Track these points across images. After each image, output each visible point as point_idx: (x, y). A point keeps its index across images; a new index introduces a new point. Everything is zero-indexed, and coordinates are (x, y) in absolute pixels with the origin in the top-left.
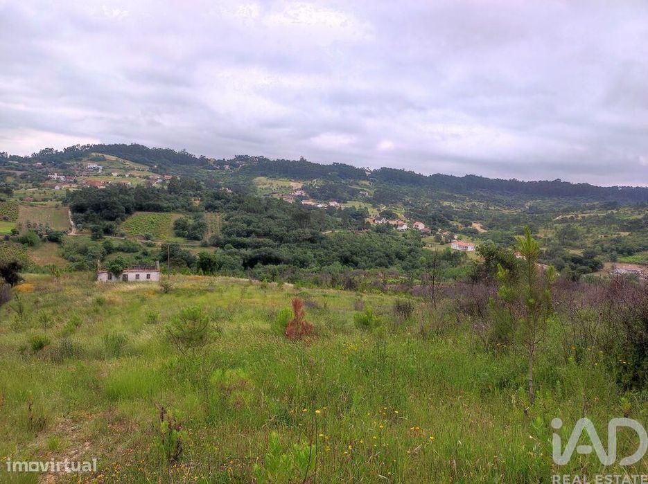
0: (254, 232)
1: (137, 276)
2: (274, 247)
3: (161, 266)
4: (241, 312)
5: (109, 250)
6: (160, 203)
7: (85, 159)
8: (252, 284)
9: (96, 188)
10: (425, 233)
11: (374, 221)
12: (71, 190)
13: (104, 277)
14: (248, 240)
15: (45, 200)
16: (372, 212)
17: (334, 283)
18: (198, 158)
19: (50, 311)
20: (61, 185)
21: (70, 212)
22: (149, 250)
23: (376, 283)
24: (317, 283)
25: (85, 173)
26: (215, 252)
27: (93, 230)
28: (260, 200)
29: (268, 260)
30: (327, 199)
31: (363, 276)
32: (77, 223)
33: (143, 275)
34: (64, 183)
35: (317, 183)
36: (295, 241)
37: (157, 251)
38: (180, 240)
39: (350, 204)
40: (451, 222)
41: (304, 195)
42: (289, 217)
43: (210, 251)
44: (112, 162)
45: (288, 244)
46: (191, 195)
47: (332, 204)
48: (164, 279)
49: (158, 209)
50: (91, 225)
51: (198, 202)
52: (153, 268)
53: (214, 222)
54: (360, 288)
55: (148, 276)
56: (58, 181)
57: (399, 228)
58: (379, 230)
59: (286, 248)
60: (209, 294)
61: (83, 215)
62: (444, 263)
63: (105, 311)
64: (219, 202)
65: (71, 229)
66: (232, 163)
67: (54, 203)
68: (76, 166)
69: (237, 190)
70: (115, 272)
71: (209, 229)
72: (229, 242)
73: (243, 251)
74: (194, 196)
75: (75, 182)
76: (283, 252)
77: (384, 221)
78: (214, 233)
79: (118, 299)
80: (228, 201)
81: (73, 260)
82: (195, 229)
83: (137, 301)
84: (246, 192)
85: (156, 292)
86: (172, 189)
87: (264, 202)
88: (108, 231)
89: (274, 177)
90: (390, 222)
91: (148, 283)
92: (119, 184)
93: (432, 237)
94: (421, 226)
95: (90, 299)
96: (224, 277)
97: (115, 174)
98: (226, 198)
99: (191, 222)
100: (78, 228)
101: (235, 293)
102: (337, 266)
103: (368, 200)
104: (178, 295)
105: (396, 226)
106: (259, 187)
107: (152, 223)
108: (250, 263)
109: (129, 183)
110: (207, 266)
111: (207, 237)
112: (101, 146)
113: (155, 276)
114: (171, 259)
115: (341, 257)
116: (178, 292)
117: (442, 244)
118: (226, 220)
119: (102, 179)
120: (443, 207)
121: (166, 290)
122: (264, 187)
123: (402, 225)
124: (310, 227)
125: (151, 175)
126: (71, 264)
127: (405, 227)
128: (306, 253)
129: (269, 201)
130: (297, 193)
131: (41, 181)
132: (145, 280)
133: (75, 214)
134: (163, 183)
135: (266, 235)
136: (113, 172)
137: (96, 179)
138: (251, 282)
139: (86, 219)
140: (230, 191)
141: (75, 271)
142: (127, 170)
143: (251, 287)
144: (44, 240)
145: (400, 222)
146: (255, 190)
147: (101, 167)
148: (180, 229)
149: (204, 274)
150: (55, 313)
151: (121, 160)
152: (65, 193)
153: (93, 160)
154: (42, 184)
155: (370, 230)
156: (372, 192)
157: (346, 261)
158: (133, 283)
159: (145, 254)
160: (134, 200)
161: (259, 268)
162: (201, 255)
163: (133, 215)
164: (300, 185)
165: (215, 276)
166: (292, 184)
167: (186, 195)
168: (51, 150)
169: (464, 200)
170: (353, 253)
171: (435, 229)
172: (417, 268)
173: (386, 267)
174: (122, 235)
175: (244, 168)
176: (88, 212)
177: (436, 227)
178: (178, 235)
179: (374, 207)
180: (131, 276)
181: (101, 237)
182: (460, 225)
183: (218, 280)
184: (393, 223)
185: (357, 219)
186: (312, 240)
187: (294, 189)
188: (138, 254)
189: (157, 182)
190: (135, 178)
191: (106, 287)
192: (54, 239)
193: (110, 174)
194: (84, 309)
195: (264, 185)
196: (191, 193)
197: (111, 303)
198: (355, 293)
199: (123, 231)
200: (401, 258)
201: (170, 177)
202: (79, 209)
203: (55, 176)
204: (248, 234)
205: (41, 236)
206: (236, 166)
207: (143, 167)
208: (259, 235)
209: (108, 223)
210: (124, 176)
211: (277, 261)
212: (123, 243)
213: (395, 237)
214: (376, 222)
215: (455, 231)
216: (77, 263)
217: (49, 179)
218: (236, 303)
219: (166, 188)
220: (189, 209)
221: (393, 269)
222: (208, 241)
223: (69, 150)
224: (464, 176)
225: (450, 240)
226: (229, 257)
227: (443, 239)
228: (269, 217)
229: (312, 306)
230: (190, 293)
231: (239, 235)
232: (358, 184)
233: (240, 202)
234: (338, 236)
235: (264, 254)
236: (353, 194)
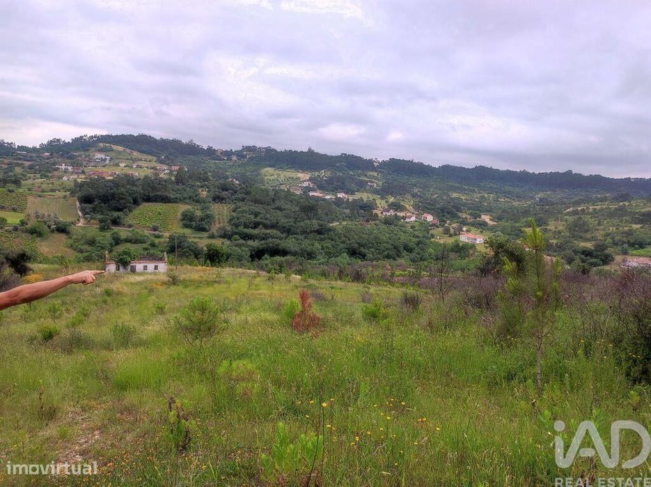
0: (261, 223)
1: (145, 268)
2: (281, 239)
3: (168, 257)
4: (248, 303)
5: (117, 241)
6: (168, 194)
7: (92, 149)
8: (258, 276)
9: (104, 178)
10: (434, 225)
11: (382, 213)
12: (79, 180)
13: (112, 267)
14: (255, 232)
15: (53, 190)
16: (381, 203)
17: (341, 275)
18: (205, 149)
19: (59, 301)
20: (69, 176)
21: (78, 203)
22: (157, 241)
23: (383, 276)
24: (324, 275)
25: (92, 164)
26: (223, 244)
27: (101, 221)
28: (267, 191)
29: (276, 252)
30: (335, 190)
31: (370, 269)
32: (85, 214)
33: (151, 266)
34: (72, 173)
35: (324, 174)
36: (304, 232)
37: (165, 242)
38: (187, 231)
39: (357, 196)
40: (460, 214)
41: (311, 186)
42: (297, 209)
43: (217, 243)
44: (119, 152)
45: (295, 236)
46: (198, 186)
47: (340, 195)
48: (171, 270)
49: (165, 200)
50: (99, 216)
51: (205, 193)
52: (161, 259)
53: (222, 213)
54: (367, 280)
55: (156, 268)
56: (66, 171)
57: (407, 220)
58: (387, 222)
59: (293, 240)
60: (216, 285)
61: (90, 206)
62: (452, 255)
63: (113, 302)
64: (226, 193)
65: (79, 220)
66: (239, 154)
67: (62, 194)
68: (83, 156)
69: (244, 180)
70: (123, 263)
71: (216, 220)
72: (236, 233)
73: (250, 242)
74: (202, 187)
75: (83, 172)
76: (290, 243)
77: (392, 213)
78: (221, 224)
79: (126, 290)
80: (236, 192)
81: (81, 251)
82: (202, 220)
83: (146, 292)
84: (253, 183)
85: (164, 283)
86: (180, 180)
87: (272, 193)
88: (116, 222)
89: (282, 168)
90: (398, 214)
91: (155, 274)
92: (126, 175)
93: (440, 229)
94: (430, 218)
95: (98, 290)
96: (232, 269)
97: (122, 165)
98: (233, 189)
99: (198, 213)
100: (86, 219)
101: (244, 282)
102: (344, 258)
103: (376, 192)
104: (186, 287)
105: (404, 218)
106: (266, 178)
107: (160, 214)
108: (257, 255)
109: (137, 174)
110: (214, 257)
111: (215, 229)
112: (108, 136)
113: (163, 267)
114: (178, 250)
115: (348, 249)
116: (186, 284)
117: (451, 236)
118: (234, 211)
119: (109, 169)
120: (451, 199)
121: (174, 281)
122: (272, 178)
123: (410, 217)
124: (319, 219)
125: (159, 166)
126: (80, 255)
127: (413, 219)
128: (313, 245)
129: (276, 192)
130: (306, 184)
131: (49, 172)
132: (154, 270)
133: (83, 205)
134: (171, 173)
135: (273, 227)
136: (121, 162)
137: (104, 170)
138: (258, 273)
139: (94, 210)
140: (237, 182)
141: (84, 262)
142: (134, 160)
143: (258, 279)
144: (53, 231)
145: (408, 214)
146: (262, 182)
147: (108, 158)
148: (188, 220)
149: (212, 266)
150: (63, 303)
151: (128, 151)
152: (73, 184)
153: (101, 151)
154: (50, 175)
155: (378, 221)
156: (380, 183)
157: (353, 253)
158: (140, 274)
159: (153, 245)
160: (142, 191)
161: (267, 260)
162: (208, 246)
163: (141, 206)
164: (307, 176)
165: (222, 267)
166: (300, 175)
167: (193, 186)
168: (58, 140)
169: (473, 191)
170: (360, 245)
171: (444, 221)
172: (424, 260)
173: (394, 259)
174: (130, 226)
175: (251, 159)
176: (96, 203)
177: (444, 218)
178: (186, 226)
179: (382, 198)
180: (139, 267)
181: (108, 228)
182: (469, 217)
183: (226, 271)
184: (401, 214)
185: (364, 211)
186: (319, 232)
187: (301, 180)
188: (145, 246)
189: (164, 172)
190: (142, 169)
191: (115, 277)
192: (62, 230)
193: (117, 165)
194: (93, 300)
195: (272, 176)
196: (199, 184)
197: (120, 293)
198: (362, 285)
199: (130, 222)
200: (410, 250)
201: (176, 168)
202: (86, 200)
203: (63, 167)
204: (256, 226)
205: (49, 227)
206: (244, 157)
207: (150, 157)
208: (266, 227)
209: (116, 214)
210: (131, 167)
211: (284, 253)
212: (130, 234)
213: (403, 229)
214: (384, 214)
215: (464, 223)
216: (85, 254)
217: (57, 169)
218: (243, 295)
219: (173, 178)
220: (196, 200)
221: (401, 261)
222: (216, 234)
223: (76, 140)
224: (474, 167)
225: (458, 232)
226: (237, 248)
227: (452, 231)
228: (276, 208)
229: (319, 298)
230: (198, 284)
231: (246, 226)
232: (366, 176)
233: (248, 193)
234: (345, 227)
235: (271, 245)
236: (362, 186)
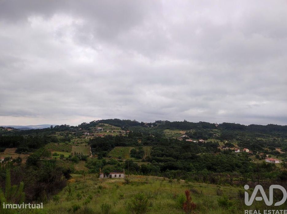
0: (165, 154)
1: (115, 176)
2: (174, 161)
3: (125, 171)
4: (160, 194)
5: (105, 163)
6: (125, 143)
7: (97, 126)
8: (165, 180)
9: (101, 137)
10: (250, 154)
11: (222, 148)
12: (91, 138)
13: (102, 176)
14: (162, 158)
15: (82, 143)
16: (221, 144)
17: (205, 180)
18: (140, 123)
19: (81, 191)
20: (88, 137)
21: (90, 148)
22: (120, 163)
23: (227, 180)
24: (196, 180)
25: (97, 132)
26: (148, 164)
27: (99, 155)
28: (167, 139)
29: (172, 168)
30: (198, 138)
31: (219, 177)
32: (92, 152)
33: (118, 175)
34: (89, 136)
35: (192, 131)
36: (185, 158)
37: (124, 164)
38: (133, 159)
39: (209, 140)
40: (263, 148)
41: (187, 136)
42: (181, 147)
43: (146, 164)
44: (107, 126)
45: (181, 160)
46: (137, 139)
47: (200, 141)
48: (126, 177)
49: (124, 145)
50: (98, 153)
51: (140, 141)
52: (122, 172)
53: (147, 150)
54: (218, 183)
55: (120, 176)
56: (87, 135)
57: (236, 152)
58: (225, 152)
59: (180, 162)
60: (145, 184)
61: (95, 149)
62: (263, 170)
63: (102, 192)
64: (149, 141)
65: (90, 155)
66: (154, 124)
67: (85, 144)
68: (93, 129)
69: (157, 135)
70: (107, 174)
71: (145, 153)
72: (154, 159)
73: (160, 163)
74: (139, 139)
75: (93, 135)
77: (227, 148)
78: (147, 155)
79: (107, 186)
80: (153, 141)
81: (90, 168)
82: (139, 153)
83: (115, 187)
84: (161, 136)
85: (123, 183)
86: (130, 135)
87: (169, 140)
88: (104, 155)
89: (173, 129)
90: (231, 149)
91: (119, 179)
92: (109, 136)
93: (254, 156)
94: (247, 151)
95: (96, 186)
96: (152, 176)
97: (108, 131)
98: (152, 140)
99: (138, 150)
100: (93, 154)
101: (158, 183)
102: (205, 171)
103: (217, 138)
104: (133, 185)
105: (234, 151)
106: (166, 134)
107: (122, 151)
108: (163, 169)
109: (113, 135)
110: (145, 171)
111: (145, 157)
112: (103, 120)
113: (123, 175)
114: (130, 168)
115: (207, 166)
116: (132, 184)
117: (260, 159)
118: (152, 149)
120: (258, 141)
121: (127, 182)
122: (168, 134)
123: (237, 150)
124: (191, 152)
125: (122, 131)
126: (90, 170)
127: (239, 151)
128: (189, 165)
129: (171, 140)
130: (184, 136)
131: (81, 136)
132: (119, 177)
133: (92, 148)
134: (126, 134)
135: (170, 156)
136: (108, 130)
137: (101, 134)
138: (164, 179)
139: (96, 150)
140: (154, 136)
141: (91, 173)
142: (112, 129)
143: (165, 182)
144: (80, 160)
145: (236, 149)
146: (164, 136)
147: (103, 129)
148: (133, 154)
149: (144, 175)
150: (83, 192)
151: (110, 125)
152: (89, 140)
153: (100, 126)
154: (81, 137)
155: (220, 153)
156: (220, 134)
157: (209, 168)
158: (113, 179)
159: (119, 165)
160: (115, 142)
161: (168, 172)
162: (142, 165)
163: (114, 148)
164: (184, 132)
165: (148, 176)
166: (181, 132)
167: (135, 139)
168: (85, 123)
169: (269, 137)
170: (213, 164)
171: (255, 152)
172: (248, 172)
173: (231, 171)
174: (110, 157)
175: (159, 126)
176: (97, 147)
177: (255, 151)
178: (132, 156)
179: (221, 141)
180: (113, 175)
181: (101, 158)
182: (268, 149)
183: (150, 178)
184: (232, 149)
185: (213, 147)
186: (192, 158)
187: (182, 134)
188: (116, 165)
189: (124, 133)
190: (115, 132)
191: (103, 180)
192: (84, 159)
193: (106, 131)
194: (94, 191)
195: (168, 133)
196: (138, 138)
197: (105, 188)
198: (216, 186)
199: (110, 155)
200: (239, 167)
201: (129, 131)
202: (94, 146)
203: (86, 133)
204: (162, 155)
205: (79, 158)
206: (156, 125)
207: (118, 128)
208: (167, 156)
209: (104, 152)
210: (111, 132)
211: (176, 168)
212: (110, 160)
213: (234, 156)
214: (223, 149)
215: (266, 152)
216: (92, 170)
217: (84, 134)
218: (158, 190)
219: (127, 136)
220: (137, 145)
221: (235, 173)
222: (145, 159)
223: (91, 123)
224: (267, 125)
225: (264, 157)
226: (154, 166)
227: (260, 157)
228: (171, 147)
229: (195, 192)
230: (138, 184)
231: (158, 156)
232: (212, 131)
233: (158, 141)
234: (204, 156)
235: (170, 165)
236: (211, 136)
